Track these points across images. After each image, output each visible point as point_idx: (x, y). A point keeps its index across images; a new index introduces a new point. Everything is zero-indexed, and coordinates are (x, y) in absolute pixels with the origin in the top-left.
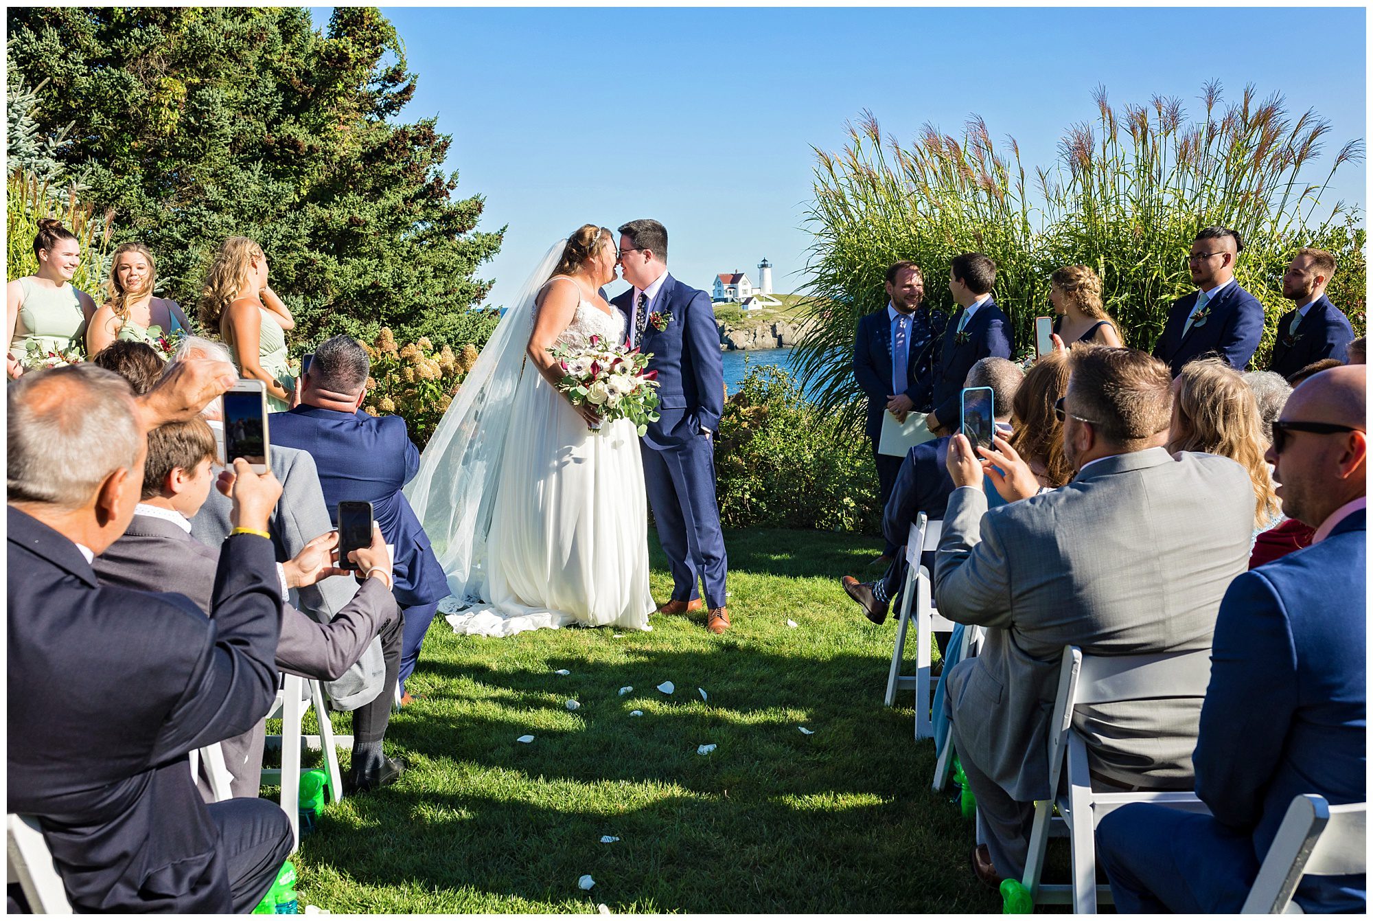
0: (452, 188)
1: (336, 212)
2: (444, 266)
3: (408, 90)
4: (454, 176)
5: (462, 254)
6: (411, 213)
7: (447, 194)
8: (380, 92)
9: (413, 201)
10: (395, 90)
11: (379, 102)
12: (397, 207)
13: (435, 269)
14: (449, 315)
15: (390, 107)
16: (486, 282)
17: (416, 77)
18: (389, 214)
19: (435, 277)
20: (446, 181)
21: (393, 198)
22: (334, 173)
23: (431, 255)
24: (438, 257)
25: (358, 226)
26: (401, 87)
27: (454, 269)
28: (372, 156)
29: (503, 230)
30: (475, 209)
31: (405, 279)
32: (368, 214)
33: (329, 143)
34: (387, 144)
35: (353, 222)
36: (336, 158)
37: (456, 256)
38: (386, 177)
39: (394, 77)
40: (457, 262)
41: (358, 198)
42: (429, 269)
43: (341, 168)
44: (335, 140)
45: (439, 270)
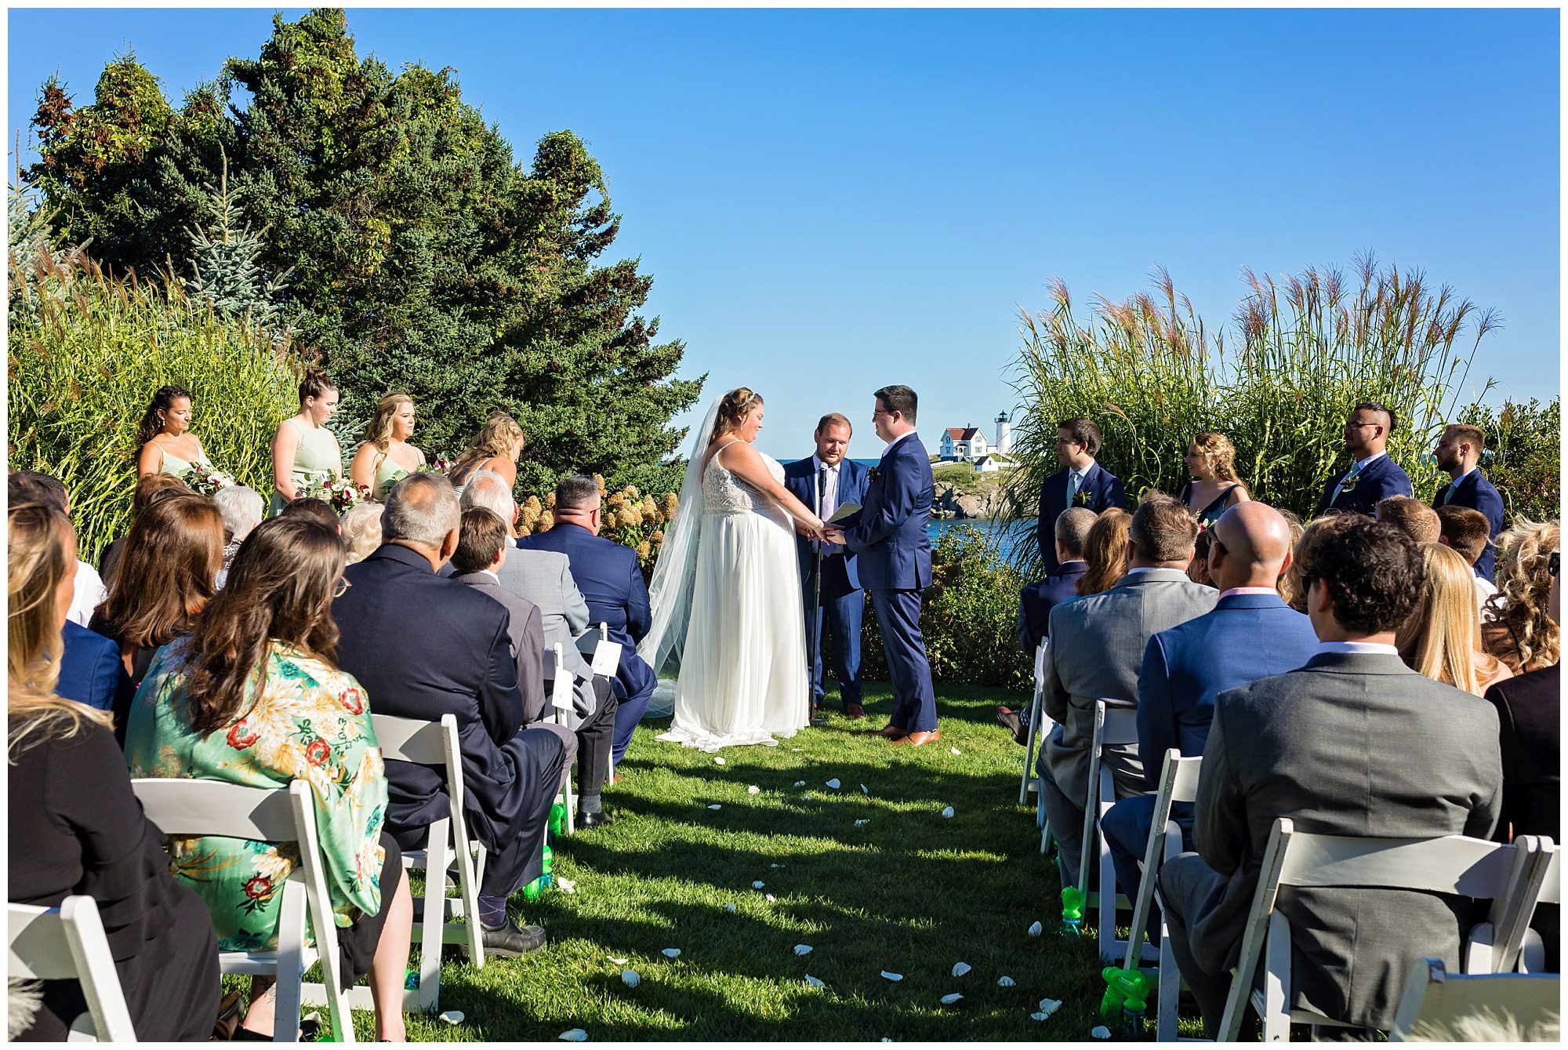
0: (652, 335)
1: (533, 356)
2: (639, 415)
3: (611, 231)
4: (655, 322)
5: (658, 402)
6: (610, 360)
7: (647, 340)
8: (581, 232)
9: (611, 347)
10: (598, 231)
11: (579, 243)
12: (596, 354)
13: (630, 418)
14: (643, 466)
15: (592, 248)
16: (679, 429)
17: (619, 218)
18: (586, 360)
19: (629, 425)
20: (646, 328)
21: (591, 342)
22: (530, 315)
23: (626, 402)
24: (632, 404)
25: (556, 371)
26: (603, 228)
27: (649, 418)
28: (573, 298)
29: (703, 379)
30: (673, 356)
31: (600, 427)
32: (565, 359)
33: (528, 285)
34: (587, 287)
35: (552, 367)
36: (535, 300)
37: (652, 404)
38: (584, 320)
39: (597, 217)
40: (652, 411)
41: (555, 342)
42: (624, 417)
43: (538, 311)
44: (534, 282)
45: (634, 419)
